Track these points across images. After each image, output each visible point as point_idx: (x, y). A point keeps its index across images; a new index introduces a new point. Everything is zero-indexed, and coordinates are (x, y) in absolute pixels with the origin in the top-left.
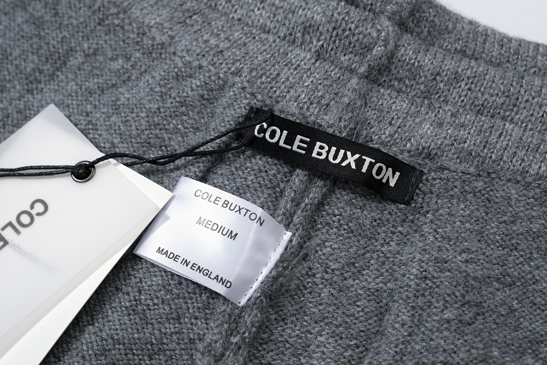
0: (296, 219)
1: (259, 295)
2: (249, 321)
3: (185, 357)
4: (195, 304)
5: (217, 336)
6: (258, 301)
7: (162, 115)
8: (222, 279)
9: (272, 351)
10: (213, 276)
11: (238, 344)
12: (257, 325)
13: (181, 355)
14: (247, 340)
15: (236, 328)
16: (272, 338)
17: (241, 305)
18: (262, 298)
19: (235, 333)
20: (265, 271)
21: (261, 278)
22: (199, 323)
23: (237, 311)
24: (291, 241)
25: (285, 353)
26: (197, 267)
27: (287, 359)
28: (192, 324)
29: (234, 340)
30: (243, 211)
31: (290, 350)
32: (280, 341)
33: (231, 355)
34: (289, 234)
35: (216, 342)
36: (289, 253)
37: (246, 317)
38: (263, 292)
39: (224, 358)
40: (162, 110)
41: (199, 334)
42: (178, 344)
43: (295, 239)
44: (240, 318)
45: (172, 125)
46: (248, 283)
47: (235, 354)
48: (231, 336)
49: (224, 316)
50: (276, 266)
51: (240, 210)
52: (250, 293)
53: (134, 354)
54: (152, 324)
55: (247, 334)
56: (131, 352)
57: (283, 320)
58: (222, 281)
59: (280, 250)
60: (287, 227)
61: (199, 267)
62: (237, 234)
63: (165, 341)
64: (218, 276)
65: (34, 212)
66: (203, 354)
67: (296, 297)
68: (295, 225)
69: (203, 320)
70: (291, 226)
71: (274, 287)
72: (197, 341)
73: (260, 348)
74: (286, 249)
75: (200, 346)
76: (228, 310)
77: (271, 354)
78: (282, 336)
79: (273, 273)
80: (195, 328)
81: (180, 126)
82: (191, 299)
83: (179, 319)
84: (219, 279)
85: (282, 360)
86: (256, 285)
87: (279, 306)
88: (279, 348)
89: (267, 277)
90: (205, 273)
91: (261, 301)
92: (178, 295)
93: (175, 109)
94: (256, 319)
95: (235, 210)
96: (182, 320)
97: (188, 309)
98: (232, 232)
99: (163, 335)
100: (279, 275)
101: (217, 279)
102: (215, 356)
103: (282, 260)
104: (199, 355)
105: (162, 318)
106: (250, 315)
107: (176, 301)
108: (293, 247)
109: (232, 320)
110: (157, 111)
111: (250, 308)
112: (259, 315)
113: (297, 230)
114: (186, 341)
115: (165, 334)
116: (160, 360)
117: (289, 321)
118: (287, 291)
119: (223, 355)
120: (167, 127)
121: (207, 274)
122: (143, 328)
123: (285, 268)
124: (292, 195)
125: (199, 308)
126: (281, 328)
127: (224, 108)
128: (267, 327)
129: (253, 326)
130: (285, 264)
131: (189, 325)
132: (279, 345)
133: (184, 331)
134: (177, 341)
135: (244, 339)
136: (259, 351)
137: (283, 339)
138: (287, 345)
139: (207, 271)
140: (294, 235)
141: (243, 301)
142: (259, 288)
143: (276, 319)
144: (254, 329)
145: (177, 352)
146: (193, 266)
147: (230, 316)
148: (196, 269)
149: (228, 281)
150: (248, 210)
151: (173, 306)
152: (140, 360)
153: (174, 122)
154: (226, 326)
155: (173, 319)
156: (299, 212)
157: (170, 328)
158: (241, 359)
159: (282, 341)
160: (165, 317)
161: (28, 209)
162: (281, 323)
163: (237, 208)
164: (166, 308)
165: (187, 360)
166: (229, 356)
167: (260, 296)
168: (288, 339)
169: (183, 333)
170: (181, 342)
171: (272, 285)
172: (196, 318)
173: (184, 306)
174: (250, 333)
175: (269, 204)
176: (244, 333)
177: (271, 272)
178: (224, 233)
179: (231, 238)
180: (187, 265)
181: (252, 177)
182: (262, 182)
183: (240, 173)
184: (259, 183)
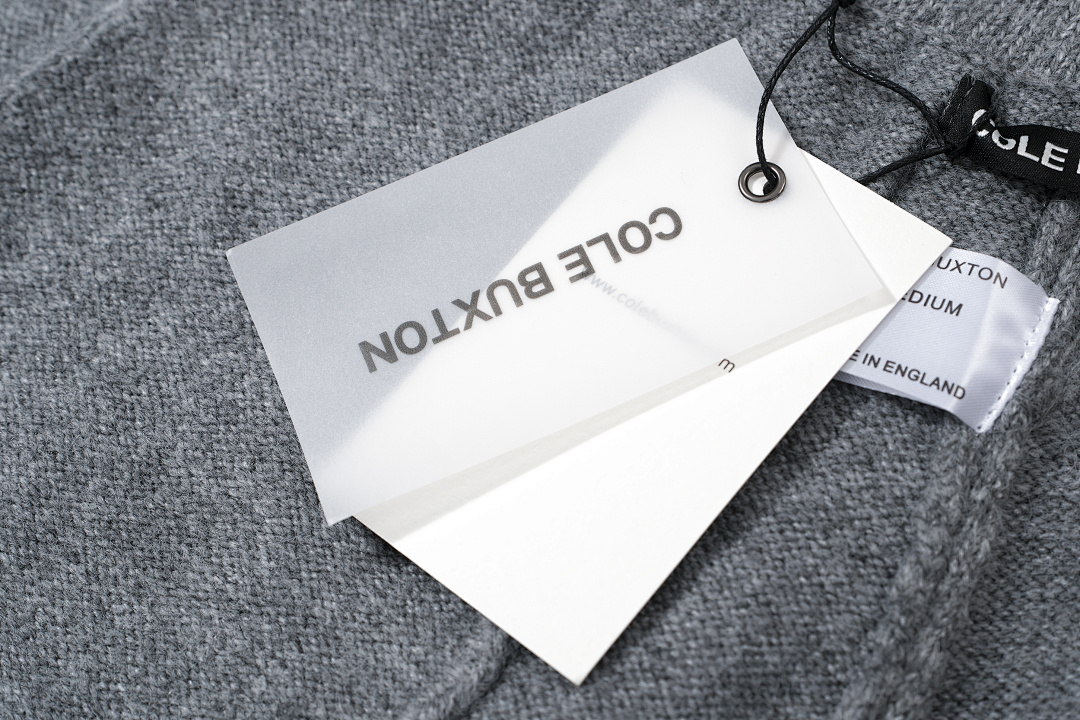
0: (1064, 276)
1: (1014, 410)
2: (1000, 459)
3: (890, 531)
4: (898, 435)
5: (949, 488)
6: (1014, 422)
7: (793, 101)
8: (946, 383)
9: (1039, 515)
10: (928, 380)
11: (986, 503)
12: (1014, 466)
13: (883, 527)
14: (1000, 496)
15: (979, 473)
16: (1039, 491)
17: (982, 430)
18: (1021, 415)
19: (978, 482)
20: (1021, 367)
21: (1015, 380)
22: (908, 468)
23: (978, 443)
24: (1058, 314)
25: (1062, 518)
26: (896, 367)
27: (1067, 529)
28: (895, 471)
29: (980, 495)
30: (965, 268)
31: (1071, 513)
32: (1052, 498)
33: (976, 523)
34: (1051, 304)
35: (948, 499)
36: (1059, 334)
37: (995, 453)
38: (1023, 405)
39: (964, 529)
40: (792, 92)
41: (910, 489)
42: (875, 507)
43: (1065, 312)
44: (984, 454)
45: (812, 119)
46: (992, 389)
47: (982, 522)
48: (972, 487)
49: (955, 452)
50: (1040, 357)
51: (958, 266)
52: (998, 407)
53: (795, 530)
54: (823, 475)
55: (998, 484)
56: (789, 527)
57: (1054, 458)
58: (948, 388)
59: (1043, 329)
60: (1049, 289)
61: (899, 367)
62: (960, 306)
63: (849, 502)
64: (937, 379)
65: (654, 229)
66: (927, 522)
67: (1073, 416)
68: (1063, 286)
69: (915, 464)
70: (1056, 287)
71: (1040, 395)
72: (908, 501)
73: (1017, 511)
74: (1052, 327)
75: (921, 508)
76: (963, 440)
77: (1038, 520)
78: (1053, 487)
79: (1035, 370)
80: (901, 478)
81: (828, 121)
82: (889, 425)
83: (870, 462)
84: (941, 384)
85: (1060, 532)
86: (1007, 393)
88: (1050, 509)
89: (1025, 377)
90: (912, 376)
91: (1020, 421)
92: (865, 421)
93: (817, 90)
94: (1012, 456)
95: (951, 267)
96: (876, 465)
97: (886, 444)
98: (950, 303)
99: (845, 493)
100: (1046, 374)
101: (938, 385)
102: (948, 526)
103: (1048, 347)
104: (921, 525)
105: (839, 463)
106: (1001, 448)
107: (862, 431)
108: (1063, 324)
109: (971, 458)
110: (784, 94)
111: (1001, 436)
112: (1017, 448)
113: (1067, 295)
114: (888, 501)
115: (849, 491)
116: (845, 537)
117: (1066, 461)
118: (1059, 406)
119: (960, 524)
120: (803, 122)
121: (917, 378)
122: (807, 483)
123: (1054, 362)
124: (1056, 231)
125: (905, 441)
126: (1053, 474)
127: (912, 82)
128: (1027, 472)
129: (1007, 468)
130: (1054, 355)
131: (890, 473)
132: (1050, 503)
133: (883, 483)
134: (872, 501)
135: (994, 493)
136: (1016, 516)
137: (1056, 494)
138: (1065, 505)
139: (915, 373)
140: (1062, 303)
141: (986, 424)
142: (1014, 397)
143: (1041, 457)
144: (1010, 475)
145: (875, 521)
146: (887, 365)
147: (967, 449)
148: (894, 370)
149: (958, 387)
150: (973, 266)
151: (856, 440)
152: (808, 538)
153: (818, 113)
154: (961, 469)
155: (860, 463)
156: (1069, 263)
157: (855, 478)
158: (991, 530)
159: (1056, 497)
160: (845, 460)
161: (646, 222)
162: (1053, 465)
163: (953, 265)
164: (844, 444)
165: (895, 535)
166: (972, 526)
167: (1017, 413)
168: (1066, 493)
169: (881, 486)
170: (880, 503)
171: (1036, 393)
172: (902, 460)
173: (879, 440)
174: (1004, 482)
175: (1013, 251)
176: (994, 483)
177: (1031, 369)
178: (937, 305)
179: (952, 313)
180: (876, 365)
181: (977, 202)
182: (997, 211)
183: (954, 197)
184: (992, 213)
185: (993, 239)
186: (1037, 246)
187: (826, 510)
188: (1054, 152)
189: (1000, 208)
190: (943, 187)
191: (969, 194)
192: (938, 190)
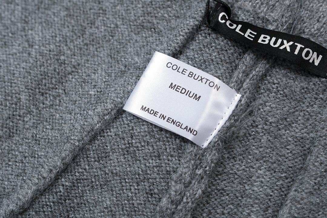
0: (245, 85)
1: (216, 140)
2: (209, 158)
3: (163, 184)
4: (171, 146)
5: (186, 169)
6: (216, 145)
8: (190, 129)
9: (225, 180)
10: (183, 127)
11: (201, 175)
12: (215, 161)
13: (160, 182)
14: (208, 172)
15: (200, 164)
16: (226, 171)
17: (204, 147)
18: (219, 142)
19: (199, 167)
20: (222, 123)
21: (218, 128)
22: (174, 159)
23: (201, 152)
24: (240, 101)
25: (234, 182)
26: (171, 120)
27: (235, 186)
28: (169, 160)
29: (199, 172)
31: (238, 180)
32: (231, 173)
33: (196, 183)
34: (238, 96)
35: (186, 173)
36: (239, 110)
37: (207, 156)
38: (220, 138)
39: (191, 185)
41: (173, 168)
42: (158, 174)
43: (243, 99)
44: (203, 156)
45: (160, 14)
46: (210, 131)
47: (199, 182)
48: (196, 169)
49: (191, 155)
50: (230, 119)
51: (202, 79)
52: (210, 138)
53: (126, 182)
54: (140, 160)
55: (208, 168)
57: (233, 158)
58: (191, 130)
59: (232, 107)
60: (238, 90)
61: (173, 120)
62: (200, 97)
63: (149, 172)
64: (187, 127)
66: (176, 182)
67: (243, 142)
68: (244, 90)
69: (177, 158)
70: (241, 90)
71: (228, 134)
72: (172, 173)
73: (217, 178)
74: (237, 106)
75: (174, 176)
76: (195, 151)
77: (224, 182)
78: (232, 169)
79: (227, 124)
80: (171, 163)
81: (166, 15)
82: (168, 142)
83: (159, 156)
84: (188, 129)
85: (232, 187)
86: (215, 133)
87: (231, 148)
88: (230, 178)
89: (223, 127)
90: (177, 125)
91: (219, 144)
92: (159, 139)
94: (215, 158)
95: (198, 79)
96: (161, 157)
97: (166, 149)
98: (196, 95)
99: (147, 168)
100: (231, 126)
101: (187, 129)
102: (184, 184)
103: (233, 115)
104: (173, 183)
105: (147, 156)
106: (210, 154)
107: (158, 143)
108: (242, 105)
109: (197, 158)
111: (210, 150)
112: (217, 155)
113: (245, 93)
114: (164, 172)
115: (149, 167)
116: (145, 185)
117: (238, 159)
118: (237, 137)
119: (190, 183)
120: (156, 15)
121: (179, 125)
122: (133, 164)
123: (236, 121)
124: (244, 68)
125: (174, 149)
126: (232, 164)
128: (221, 163)
129: (212, 162)
130: (236, 118)
131: (166, 161)
132: (230, 176)
133: (163, 165)
134: (157, 172)
135: (205, 172)
136: (216, 180)
137: (233, 172)
138: (236, 176)
139: (179, 123)
140: (243, 96)
141: (205, 145)
142: (217, 135)
143: (228, 157)
144: (213, 165)
145: (158, 180)
146: (168, 119)
147: (196, 155)
148: (170, 122)
149: (195, 130)
150: (207, 80)
151: (155, 147)
152: (131, 186)
153: (162, 12)
154: (193, 162)
155: (155, 156)
156: (248, 80)
157: (152, 163)
158: (203, 186)
159: (232, 173)
160: (149, 155)
162: (232, 160)
164: (150, 148)
165: (165, 186)
166: (195, 184)
167: (218, 141)
168: (237, 172)
169: (162, 166)
170: (161, 173)
171: (226, 133)
172: (172, 156)
173: (163, 147)
174: (210, 167)
175: (227, 74)
176: (206, 167)
177: (225, 124)
178: (191, 95)
179: (196, 99)
180: (164, 119)
181: (216, 54)
182: (223, 58)
183: (207, 50)
184: (221, 59)
185: (220, 69)
186: (236, 74)
187: (139, 175)
188: (251, 33)
189: (224, 57)
190: (204, 46)
191: (213, 50)
192: (202, 46)
